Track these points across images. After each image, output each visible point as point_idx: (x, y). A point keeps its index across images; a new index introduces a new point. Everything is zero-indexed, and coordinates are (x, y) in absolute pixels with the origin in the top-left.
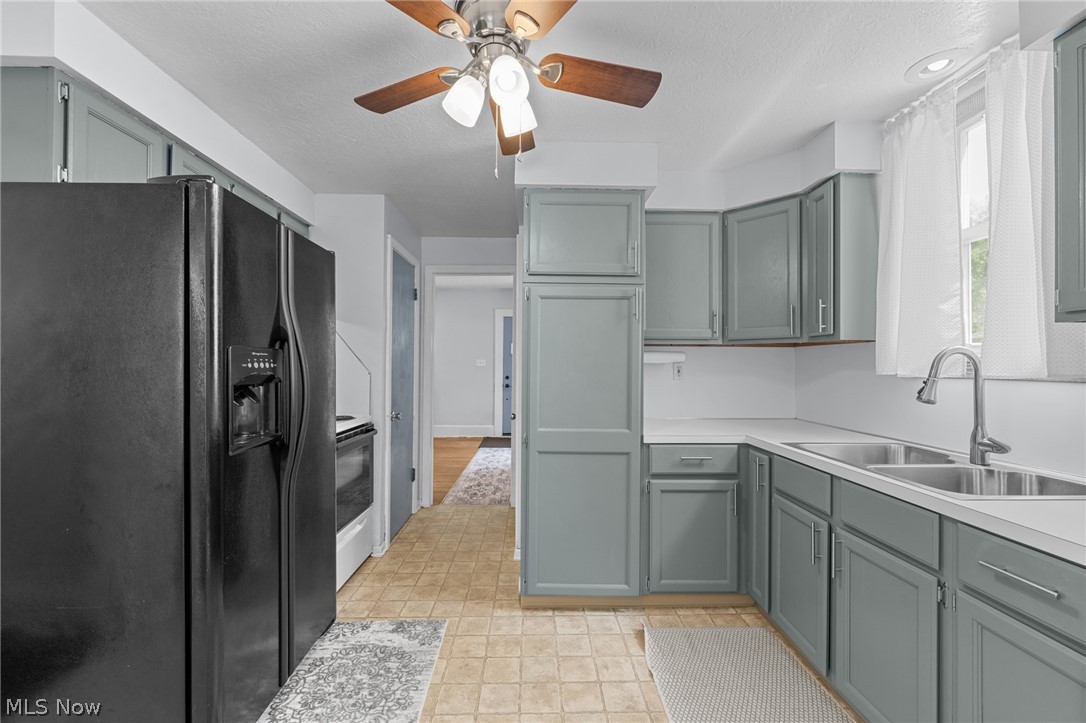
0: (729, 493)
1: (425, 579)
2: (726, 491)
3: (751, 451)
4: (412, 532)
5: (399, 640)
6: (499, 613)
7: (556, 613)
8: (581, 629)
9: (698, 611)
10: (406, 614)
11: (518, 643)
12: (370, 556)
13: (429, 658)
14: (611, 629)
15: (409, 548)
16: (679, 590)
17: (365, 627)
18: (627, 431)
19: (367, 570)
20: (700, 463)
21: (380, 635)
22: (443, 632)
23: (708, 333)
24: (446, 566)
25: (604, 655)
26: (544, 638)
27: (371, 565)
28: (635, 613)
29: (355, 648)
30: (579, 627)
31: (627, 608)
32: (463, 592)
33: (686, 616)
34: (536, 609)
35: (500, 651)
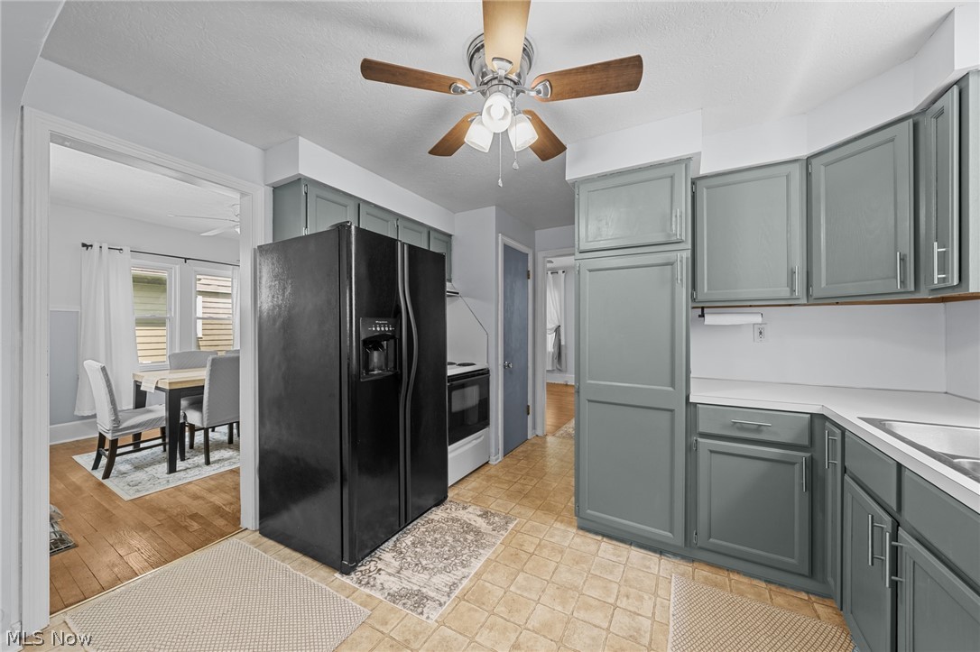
0: (797, 466)
1: (517, 486)
2: (794, 464)
3: (827, 424)
4: (522, 452)
5: (481, 523)
6: (558, 525)
7: (605, 539)
8: (621, 559)
9: (756, 582)
10: (493, 507)
11: (562, 552)
12: (487, 463)
13: (493, 540)
14: (649, 568)
15: (515, 462)
16: (732, 554)
17: (464, 508)
18: (671, 389)
19: (482, 472)
20: (758, 429)
21: (471, 516)
22: (511, 526)
23: (785, 292)
24: (535, 481)
25: (630, 586)
26: (584, 555)
27: (486, 468)
28: (681, 562)
29: (453, 520)
30: (619, 556)
31: (675, 555)
32: (539, 502)
33: (738, 582)
34: (589, 531)
35: (545, 553)
